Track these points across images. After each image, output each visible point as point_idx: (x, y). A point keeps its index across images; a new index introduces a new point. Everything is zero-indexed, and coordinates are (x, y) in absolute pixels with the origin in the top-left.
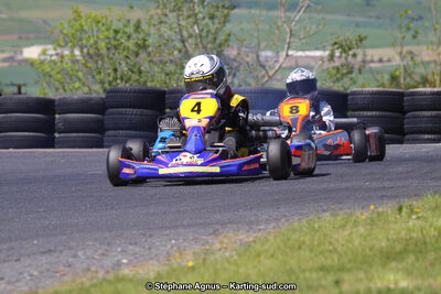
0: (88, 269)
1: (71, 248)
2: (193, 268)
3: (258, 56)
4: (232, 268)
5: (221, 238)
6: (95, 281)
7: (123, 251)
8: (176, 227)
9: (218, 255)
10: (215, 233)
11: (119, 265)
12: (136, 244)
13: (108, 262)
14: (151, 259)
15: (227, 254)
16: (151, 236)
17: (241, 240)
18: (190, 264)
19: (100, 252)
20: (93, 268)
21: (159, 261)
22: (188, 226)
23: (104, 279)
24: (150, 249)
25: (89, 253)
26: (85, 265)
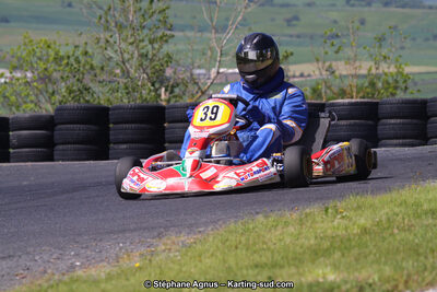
0: (45, 272)
1: (28, 253)
2: (140, 268)
3: (192, 75)
4: (177, 267)
5: (164, 240)
6: (52, 282)
7: (77, 255)
8: (124, 231)
9: (163, 256)
10: (160, 236)
11: (72, 267)
12: (87, 247)
13: (62, 265)
14: (102, 261)
15: (171, 255)
16: (101, 240)
17: (183, 242)
18: (137, 265)
19: (54, 256)
20: (49, 271)
21: (108, 263)
22: (135, 230)
23: (60, 281)
24: (100, 252)
25: (45, 257)
26: (42, 268)
